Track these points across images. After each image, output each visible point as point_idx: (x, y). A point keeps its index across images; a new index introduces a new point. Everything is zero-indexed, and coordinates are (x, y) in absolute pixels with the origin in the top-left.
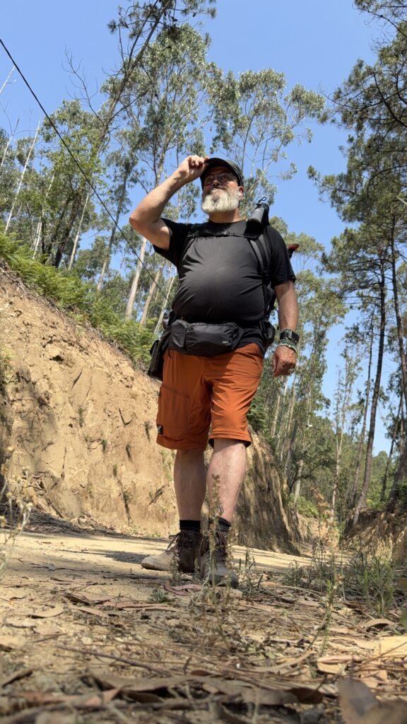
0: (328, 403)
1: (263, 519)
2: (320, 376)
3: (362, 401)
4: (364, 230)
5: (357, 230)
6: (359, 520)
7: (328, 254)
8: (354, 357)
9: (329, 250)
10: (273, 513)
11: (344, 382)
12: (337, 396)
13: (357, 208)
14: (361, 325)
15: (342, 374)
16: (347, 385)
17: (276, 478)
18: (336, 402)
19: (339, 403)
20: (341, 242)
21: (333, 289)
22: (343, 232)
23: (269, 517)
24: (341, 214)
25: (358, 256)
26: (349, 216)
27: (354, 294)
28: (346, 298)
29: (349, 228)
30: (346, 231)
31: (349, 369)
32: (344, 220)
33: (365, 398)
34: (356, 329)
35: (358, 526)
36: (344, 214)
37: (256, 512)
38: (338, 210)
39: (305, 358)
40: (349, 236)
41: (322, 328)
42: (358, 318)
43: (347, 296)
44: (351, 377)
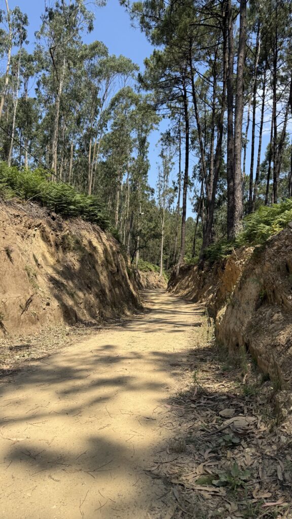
0: (153, 191)
1: (116, 294)
2: (146, 173)
3: (176, 188)
4: (169, 52)
5: (163, 51)
6: (180, 272)
7: (143, 75)
8: (168, 154)
9: (143, 70)
10: (123, 287)
11: (163, 175)
12: (158, 186)
13: (162, 32)
14: (171, 130)
15: (161, 169)
16: (164, 177)
17: (122, 260)
18: (158, 190)
19: (160, 190)
20: (152, 62)
21: (148, 102)
22: (152, 54)
23: (120, 291)
24: (149, 38)
25: (165, 75)
26: (156, 40)
27: (165, 106)
28: (159, 110)
29: (157, 50)
30: (155, 52)
31: (165, 164)
32: (153, 43)
33: (178, 186)
34: (169, 134)
35: (179, 276)
36: (153, 38)
37: (110, 291)
38: (147, 35)
39: (134, 159)
40: (157, 57)
41: (143, 135)
42: (169, 125)
43: (160, 108)
44: (167, 171)
